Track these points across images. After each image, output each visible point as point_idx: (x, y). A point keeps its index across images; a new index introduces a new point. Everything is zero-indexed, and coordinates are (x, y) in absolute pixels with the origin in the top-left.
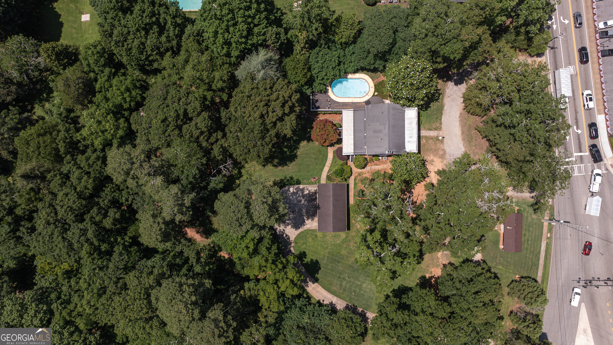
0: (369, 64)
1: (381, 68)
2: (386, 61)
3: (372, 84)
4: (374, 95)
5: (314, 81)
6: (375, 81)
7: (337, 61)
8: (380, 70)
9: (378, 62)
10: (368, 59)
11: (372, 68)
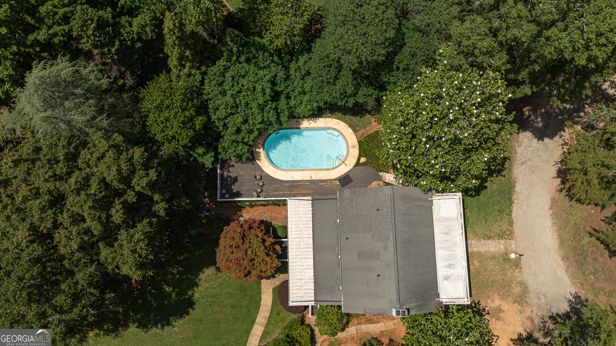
0: (344, 95)
1: (371, 103)
2: (382, 88)
3: (353, 140)
4: (358, 164)
5: (219, 136)
6: (360, 133)
7: (268, 91)
8: (369, 108)
9: (364, 90)
10: (339, 83)
11: (350, 104)
